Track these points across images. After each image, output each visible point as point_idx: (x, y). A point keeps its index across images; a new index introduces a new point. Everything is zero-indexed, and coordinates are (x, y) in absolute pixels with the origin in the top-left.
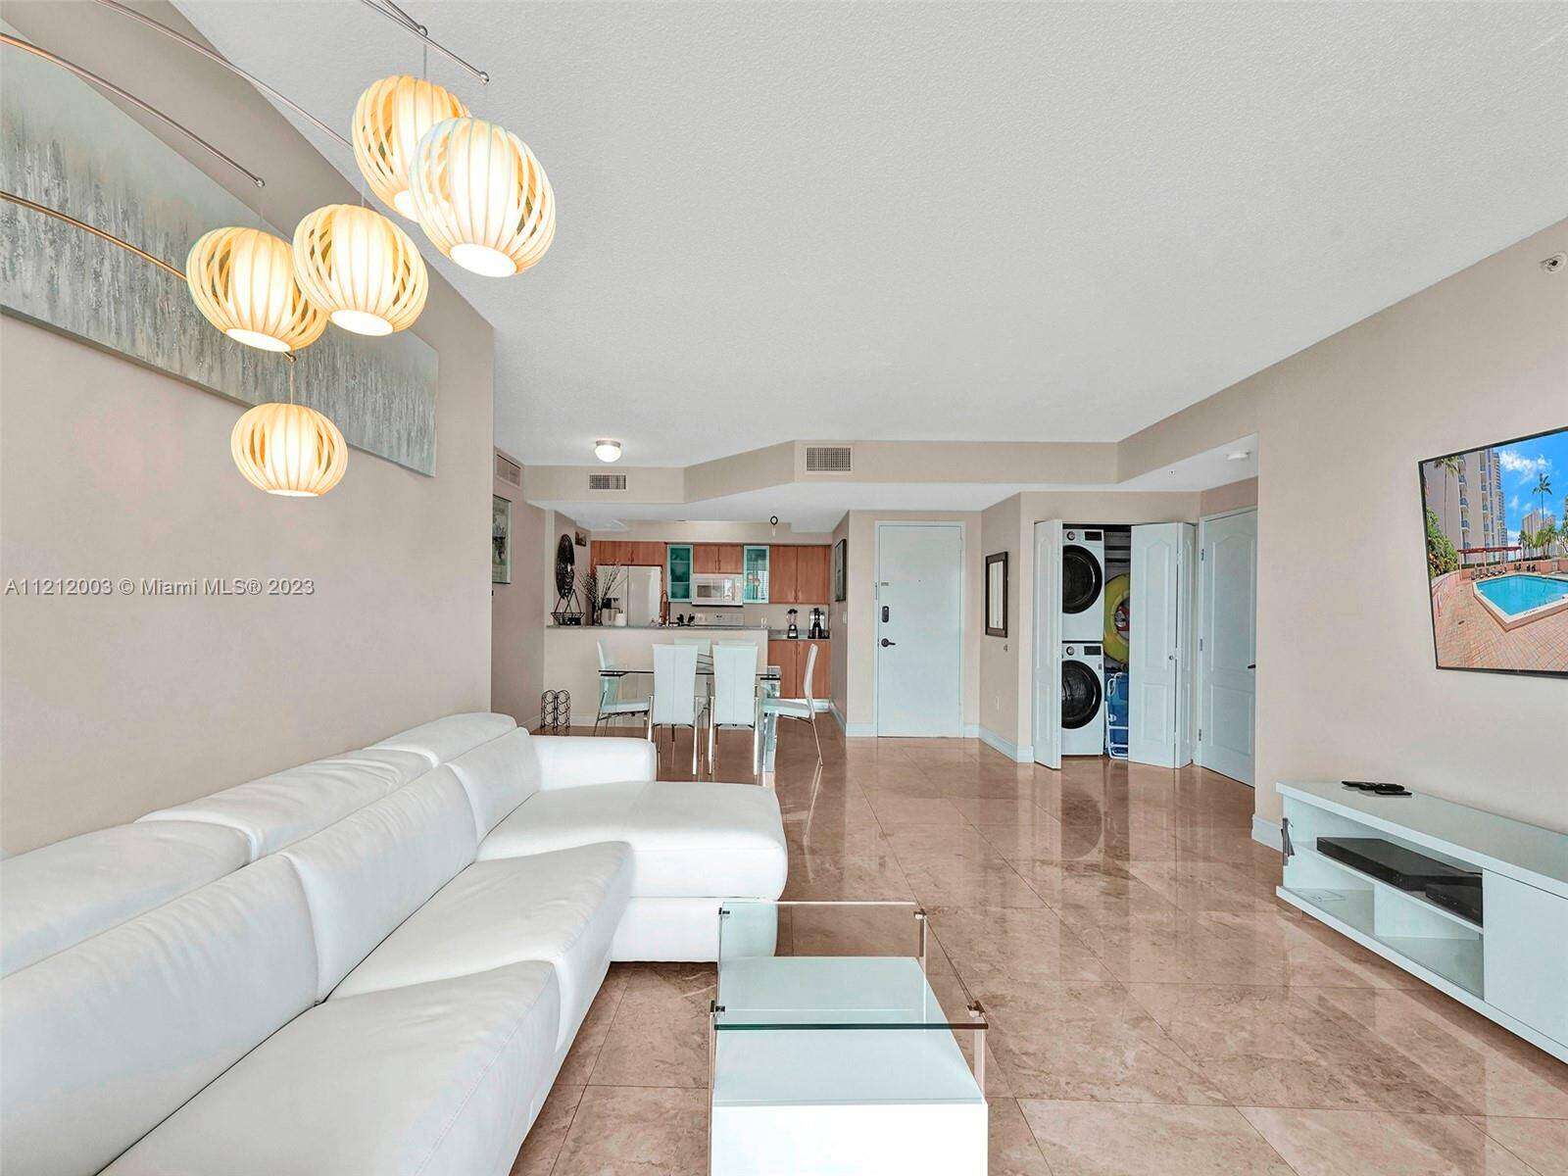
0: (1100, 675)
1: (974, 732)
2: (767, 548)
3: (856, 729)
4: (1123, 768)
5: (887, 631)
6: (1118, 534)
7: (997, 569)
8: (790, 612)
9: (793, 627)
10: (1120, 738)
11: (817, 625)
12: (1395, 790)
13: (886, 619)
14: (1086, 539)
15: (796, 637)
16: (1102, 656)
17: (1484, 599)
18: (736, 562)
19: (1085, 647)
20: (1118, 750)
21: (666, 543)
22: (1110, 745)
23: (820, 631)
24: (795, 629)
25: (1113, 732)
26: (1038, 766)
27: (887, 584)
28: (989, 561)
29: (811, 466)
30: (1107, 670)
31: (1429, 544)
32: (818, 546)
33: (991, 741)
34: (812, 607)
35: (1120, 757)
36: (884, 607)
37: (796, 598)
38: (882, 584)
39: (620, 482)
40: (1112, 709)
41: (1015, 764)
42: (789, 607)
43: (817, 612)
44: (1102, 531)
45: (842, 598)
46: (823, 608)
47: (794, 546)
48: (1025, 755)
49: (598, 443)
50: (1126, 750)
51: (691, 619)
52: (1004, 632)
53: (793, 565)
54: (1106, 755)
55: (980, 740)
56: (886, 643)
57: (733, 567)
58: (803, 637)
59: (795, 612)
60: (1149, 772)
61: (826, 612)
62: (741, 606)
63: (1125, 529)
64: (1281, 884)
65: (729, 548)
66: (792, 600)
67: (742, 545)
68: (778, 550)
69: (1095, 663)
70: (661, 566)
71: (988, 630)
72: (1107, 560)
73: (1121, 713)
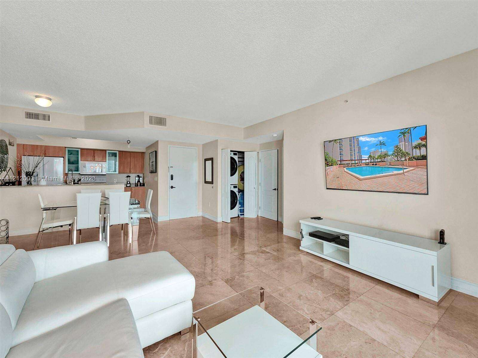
0: (237, 193)
1: (200, 214)
2: (117, 152)
3: (162, 218)
4: (243, 219)
5: (172, 183)
6: (241, 154)
7: (209, 163)
8: (127, 177)
9: (129, 182)
10: (242, 211)
11: (139, 181)
12: (319, 218)
13: (172, 179)
14: (234, 155)
15: (130, 186)
16: (237, 188)
17: (348, 172)
18: (103, 157)
19: (234, 186)
20: (241, 215)
21: (65, 147)
22: (240, 213)
23: (140, 183)
24: (130, 183)
25: (240, 209)
26: (223, 222)
27: (172, 167)
28: (206, 160)
29: (151, 122)
30: (239, 192)
31: (326, 160)
32: (139, 152)
33: (207, 216)
34: (136, 175)
35: (242, 216)
36: (171, 175)
37: (130, 171)
38: (171, 167)
39: (46, 117)
40: (240, 203)
41: (217, 223)
42: (126, 175)
43: (138, 176)
44: (237, 153)
45: (154, 171)
46: (141, 175)
47: (129, 152)
48: (219, 220)
49: (37, 97)
50: (244, 214)
51: (80, 180)
52: (212, 183)
53: (129, 159)
54: (239, 216)
55: (202, 216)
56: (172, 187)
57: (101, 159)
58: (133, 186)
59: (130, 177)
60: (250, 220)
61: (142, 177)
62: (106, 175)
63: (243, 153)
64: (300, 246)
65: (99, 151)
66: (129, 172)
67: (106, 151)
68: (123, 153)
69: (236, 190)
70: (64, 157)
71: (206, 182)
72: (239, 161)
73: (242, 204)
